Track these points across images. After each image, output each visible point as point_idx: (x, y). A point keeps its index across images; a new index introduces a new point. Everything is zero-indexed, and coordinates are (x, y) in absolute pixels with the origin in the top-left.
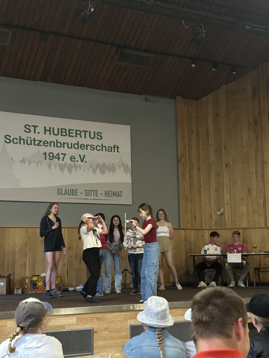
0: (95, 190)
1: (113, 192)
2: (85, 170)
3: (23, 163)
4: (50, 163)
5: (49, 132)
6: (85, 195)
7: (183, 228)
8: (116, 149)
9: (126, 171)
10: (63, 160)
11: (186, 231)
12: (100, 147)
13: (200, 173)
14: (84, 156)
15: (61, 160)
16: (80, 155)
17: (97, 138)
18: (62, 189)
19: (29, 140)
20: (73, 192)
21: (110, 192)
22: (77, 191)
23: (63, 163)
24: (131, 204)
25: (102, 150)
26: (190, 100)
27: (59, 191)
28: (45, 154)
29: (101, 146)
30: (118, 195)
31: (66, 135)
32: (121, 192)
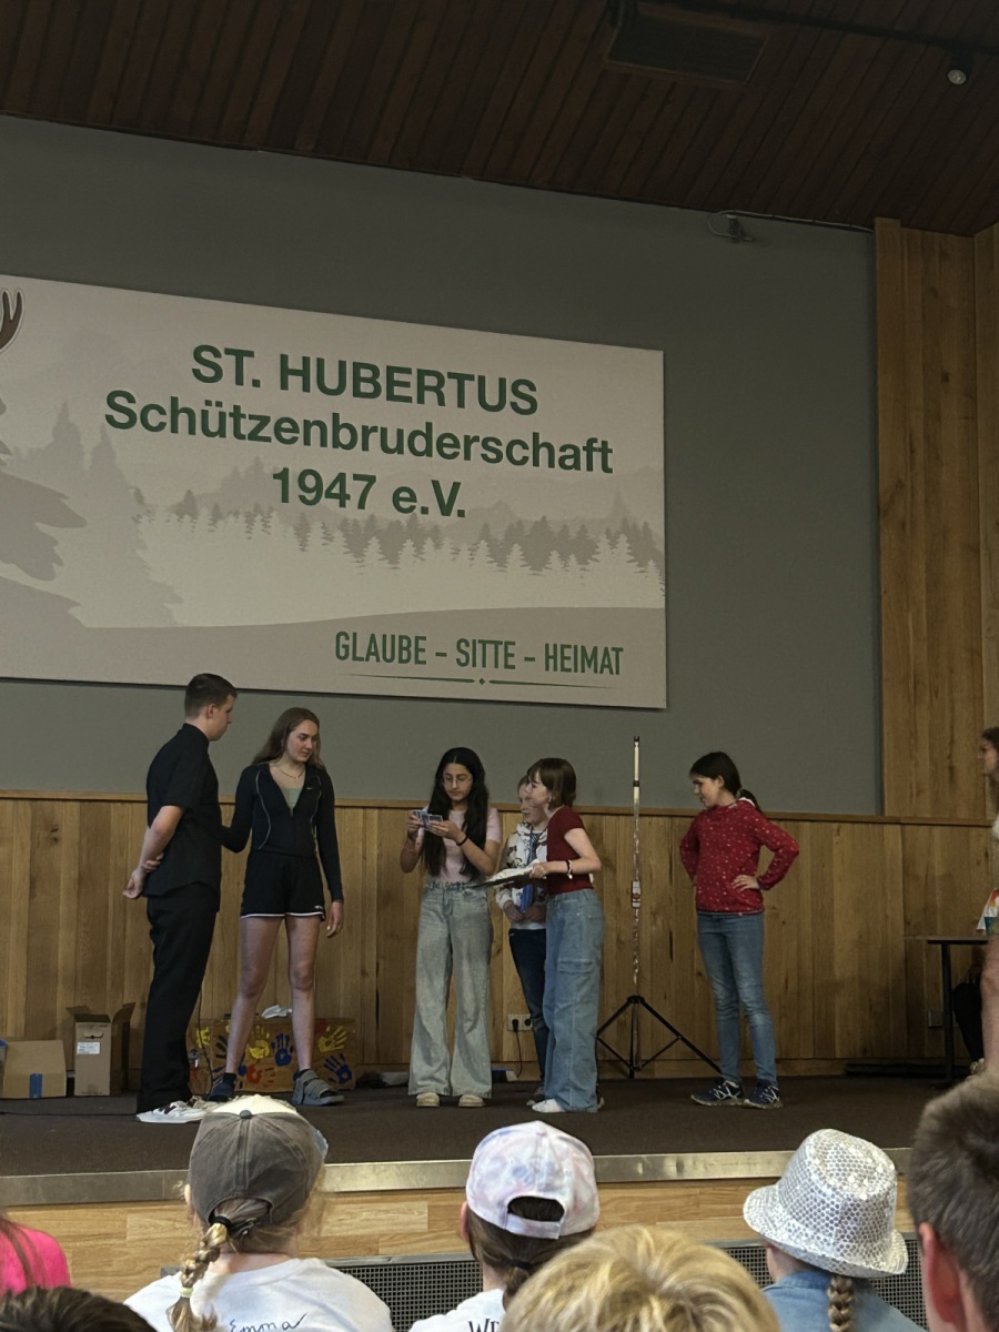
0: (501, 643)
1: (583, 648)
2: (457, 551)
3: (187, 518)
4: (303, 517)
5: (299, 379)
6: (458, 661)
7: (897, 815)
8: (597, 457)
9: (639, 556)
10: (361, 505)
11: (908, 828)
12: (525, 447)
13: (979, 567)
14: (456, 486)
15: (352, 504)
16: (436, 484)
17: (514, 405)
18: (355, 634)
19: (213, 413)
20: (406, 648)
21: (566, 651)
22: (421, 644)
23: (361, 515)
24: (663, 705)
25: (536, 463)
26: (936, 235)
27: (344, 644)
28: (283, 476)
29: (530, 445)
30: (603, 666)
31: (375, 394)
32: (617, 650)
